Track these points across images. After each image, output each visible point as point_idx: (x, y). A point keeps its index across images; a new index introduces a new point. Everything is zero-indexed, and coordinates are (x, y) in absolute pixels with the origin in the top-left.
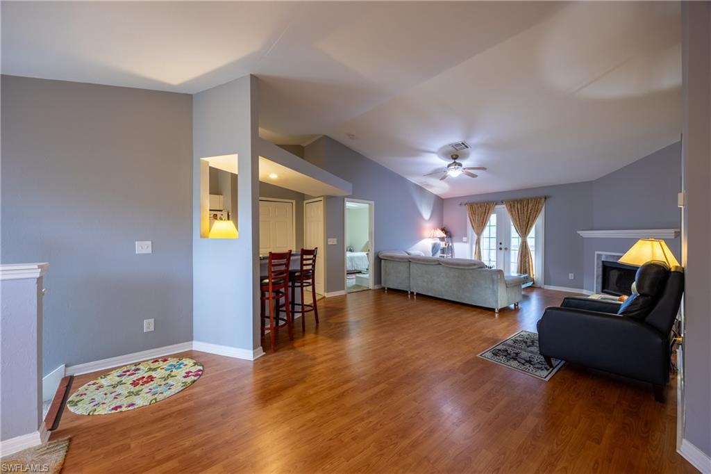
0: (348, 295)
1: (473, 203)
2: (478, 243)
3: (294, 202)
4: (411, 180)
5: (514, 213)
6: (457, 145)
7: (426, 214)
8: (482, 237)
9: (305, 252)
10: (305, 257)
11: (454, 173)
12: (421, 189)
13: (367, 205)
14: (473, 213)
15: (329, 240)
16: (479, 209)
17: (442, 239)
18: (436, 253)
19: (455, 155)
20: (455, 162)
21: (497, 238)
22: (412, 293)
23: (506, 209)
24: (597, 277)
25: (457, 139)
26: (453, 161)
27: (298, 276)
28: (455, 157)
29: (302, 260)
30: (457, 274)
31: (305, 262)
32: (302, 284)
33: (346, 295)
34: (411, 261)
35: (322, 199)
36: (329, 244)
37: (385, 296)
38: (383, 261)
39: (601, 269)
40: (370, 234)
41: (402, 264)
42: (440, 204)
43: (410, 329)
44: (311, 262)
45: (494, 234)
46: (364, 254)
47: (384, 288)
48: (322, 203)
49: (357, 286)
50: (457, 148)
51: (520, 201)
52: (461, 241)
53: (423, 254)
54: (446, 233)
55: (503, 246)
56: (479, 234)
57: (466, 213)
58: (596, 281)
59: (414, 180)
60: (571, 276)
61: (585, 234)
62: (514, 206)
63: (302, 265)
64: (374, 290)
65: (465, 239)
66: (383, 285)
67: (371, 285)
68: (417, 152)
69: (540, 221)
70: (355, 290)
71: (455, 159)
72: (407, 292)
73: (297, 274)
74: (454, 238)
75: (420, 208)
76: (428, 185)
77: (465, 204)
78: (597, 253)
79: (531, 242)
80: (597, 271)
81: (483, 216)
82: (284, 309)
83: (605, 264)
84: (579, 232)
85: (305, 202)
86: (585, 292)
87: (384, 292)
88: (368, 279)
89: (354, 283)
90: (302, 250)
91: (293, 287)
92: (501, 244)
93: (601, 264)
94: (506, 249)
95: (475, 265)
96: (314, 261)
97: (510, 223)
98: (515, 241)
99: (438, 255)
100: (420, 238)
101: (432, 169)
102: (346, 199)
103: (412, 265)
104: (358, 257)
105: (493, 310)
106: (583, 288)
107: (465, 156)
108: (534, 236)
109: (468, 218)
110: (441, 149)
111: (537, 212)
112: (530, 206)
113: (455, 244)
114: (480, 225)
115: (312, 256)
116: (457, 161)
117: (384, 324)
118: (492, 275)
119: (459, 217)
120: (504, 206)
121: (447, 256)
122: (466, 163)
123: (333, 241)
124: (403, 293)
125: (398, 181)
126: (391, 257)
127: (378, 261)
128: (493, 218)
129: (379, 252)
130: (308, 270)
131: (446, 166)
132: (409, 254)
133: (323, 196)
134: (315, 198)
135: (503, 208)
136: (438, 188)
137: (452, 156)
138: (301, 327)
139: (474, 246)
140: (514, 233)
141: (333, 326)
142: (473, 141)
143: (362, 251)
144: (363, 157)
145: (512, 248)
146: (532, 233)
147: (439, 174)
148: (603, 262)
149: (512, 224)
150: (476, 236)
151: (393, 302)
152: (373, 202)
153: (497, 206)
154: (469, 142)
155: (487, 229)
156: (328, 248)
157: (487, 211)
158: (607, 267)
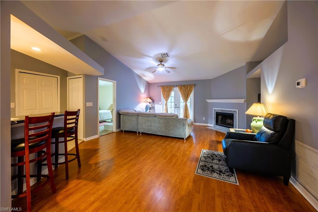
0: (100, 137)
1: (164, 86)
2: (166, 105)
3: (59, 77)
4: (135, 72)
5: (182, 91)
6: (164, 54)
7: (142, 89)
8: (168, 102)
9: (68, 113)
10: (68, 117)
11: (161, 69)
12: (140, 77)
13: (112, 83)
14: (164, 91)
15: (87, 103)
16: (167, 88)
17: (150, 103)
18: (147, 110)
19: (161, 60)
20: (161, 64)
21: (174, 102)
22: (139, 133)
23: (178, 89)
24: (214, 119)
25: (164, 51)
26: (160, 63)
27: (61, 133)
28: (161, 61)
29: (66, 120)
30: (165, 121)
31: (68, 122)
32: (65, 139)
33: (98, 138)
34: (139, 115)
35: (82, 76)
36: (87, 106)
37: (124, 135)
38: (121, 115)
39: (215, 115)
40: (114, 100)
41: (133, 116)
42: (149, 85)
43: (149, 159)
44: (74, 121)
45: (173, 101)
46: (109, 111)
47: (122, 131)
48: (81, 80)
49: (105, 131)
50: (163, 56)
51: (184, 86)
52: (158, 104)
53: (141, 111)
54: (151, 100)
55: (177, 106)
56: (167, 101)
57: (160, 91)
58: (214, 121)
59: (137, 72)
60: (204, 119)
61: (209, 101)
62: (182, 88)
63: (66, 124)
64: (116, 132)
65: (160, 103)
66: (122, 129)
67: (114, 130)
68: (142, 55)
69: (192, 95)
70: (104, 134)
71: (161, 62)
72: (136, 132)
73: (60, 132)
74: (155, 102)
75: (140, 87)
76: (144, 75)
77: (161, 86)
78: (214, 109)
79: (188, 104)
80: (214, 116)
81: (168, 92)
82: (46, 162)
83: (218, 113)
84: (206, 100)
85: (68, 78)
86: (209, 125)
87: (122, 133)
88: (113, 126)
89: (103, 129)
90: (66, 112)
91: (57, 143)
92: (176, 105)
93: (215, 113)
94: (178, 107)
95: (174, 116)
96: (77, 120)
97: (180, 96)
98: (182, 104)
99: (148, 111)
100: (139, 102)
101: (148, 66)
102: (98, 78)
103: (139, 117)
104: (104, 113)
105: (183, 139)
106: (208, 123)
107: (166, 61)
108: (189, 102)
109: (162, 94)
110: (155, 55)
111: (191, 91)
112: (188, 88)
113: (155, 105)
114: (167, 97)
115: (75, 117)
116: (162, 63)
117: (131, 158)
118: (183, 121)
119: (158, 92)
120: (178, 88)
121: (152, 112)
122: (166, 65)
123: (90, 104)
124: (134, 133)
125: (129, 71)
126: (128, 113)
127: (119, 115)
128: (173, 94)
129: (119, 110)
130: (72, 128)
131: (157, 65)
132: (135, 111)
133: (83, 75)
134: (76, 75)
135: (177, 89)
136: (149, 77)
137: (160, 60)
138: (65, 175)
139: (164, 106)
140: (182, 100)
141: (93, 167)
142: (172, 53)
143: (108, 110)
144: (110, 54)
145: (181, 107)
146: (189, 101)
147: (152, 70)
148: (216, 112)
149: (181, 96)
150: (165, 101)
151: (131, 139)
152: (116, 82)
153: (174, 88)
154: (170, 54)
155: (170, 98)
156: (86, 108)
157: (170, 90)
158: (218, 114)
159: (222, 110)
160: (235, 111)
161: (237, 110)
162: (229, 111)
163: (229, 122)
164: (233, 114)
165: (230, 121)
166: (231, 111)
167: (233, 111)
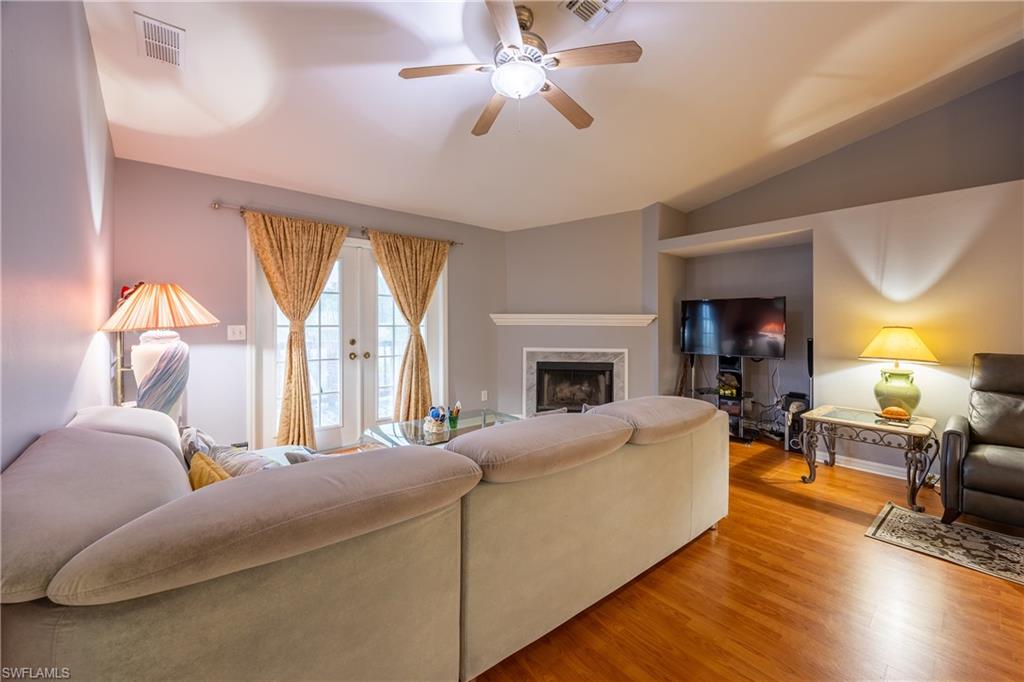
21: (342, 327)
24: (528, 390)
39: (534, 376)
45: (335, 319)
55: (358, 349)
58: (526, 399)
60: (484, 396)
61: (500, 319)
62: (398, 250)
65: (235, 332)
69: (437, 292)
77: (242, 211)
78: (525, 350)
80: (528, 378)
81: (314, 260)
84: (492, 316)
92: (353, 342)
93: (534, 368)
94: (366, 355)
120: (369, 243)
145: (381, 351)
148: (538, 364)
153: (350, 241)
157: (326, 248)
158: (543, 369)
159: (566, 353)
160: (616, 355)
161: (626, 351)
162: (597, 353)
163: (568, 394)
164: (613, 364)
165: (571, 389)
166: (604, 354)
167: (612, 354)
